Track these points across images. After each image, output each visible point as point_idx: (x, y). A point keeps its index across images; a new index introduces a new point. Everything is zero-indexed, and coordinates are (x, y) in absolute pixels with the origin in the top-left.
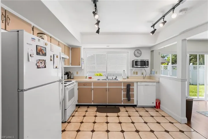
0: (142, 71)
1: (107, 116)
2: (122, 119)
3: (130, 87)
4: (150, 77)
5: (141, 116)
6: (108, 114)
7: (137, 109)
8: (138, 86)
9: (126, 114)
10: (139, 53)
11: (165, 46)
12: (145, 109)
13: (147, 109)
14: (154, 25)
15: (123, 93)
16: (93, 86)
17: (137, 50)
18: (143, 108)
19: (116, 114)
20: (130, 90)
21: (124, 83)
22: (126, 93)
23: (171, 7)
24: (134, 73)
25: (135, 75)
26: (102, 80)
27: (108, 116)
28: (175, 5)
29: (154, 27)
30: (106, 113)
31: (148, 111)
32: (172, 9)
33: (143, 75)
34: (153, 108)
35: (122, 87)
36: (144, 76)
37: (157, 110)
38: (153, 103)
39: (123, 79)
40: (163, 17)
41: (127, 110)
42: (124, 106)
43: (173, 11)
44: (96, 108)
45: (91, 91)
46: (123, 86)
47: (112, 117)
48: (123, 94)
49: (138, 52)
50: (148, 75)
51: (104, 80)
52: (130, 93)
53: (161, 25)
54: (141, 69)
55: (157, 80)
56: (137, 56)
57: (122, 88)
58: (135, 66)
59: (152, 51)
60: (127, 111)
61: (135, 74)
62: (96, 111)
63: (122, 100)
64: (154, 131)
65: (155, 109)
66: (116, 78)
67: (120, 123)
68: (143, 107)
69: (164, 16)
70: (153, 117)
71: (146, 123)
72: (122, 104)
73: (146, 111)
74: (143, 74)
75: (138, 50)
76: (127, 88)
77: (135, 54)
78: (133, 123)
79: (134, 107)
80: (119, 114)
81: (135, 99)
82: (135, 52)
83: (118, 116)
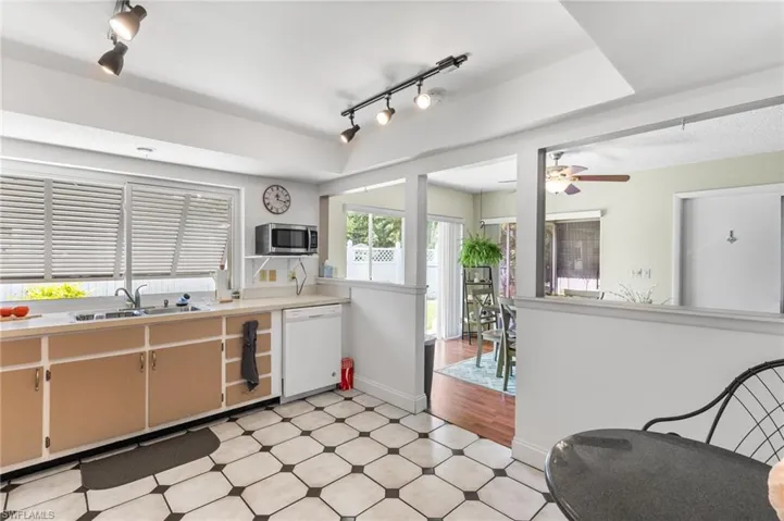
0: (292, 269)
1: (161, 489)
2: (238, 474)
3: (258, 332)
4: (318, 289)
5: (306, 433)
6: (164, 477)
7: (284, 411)
8: (287, 325)
9: (251, 445)
10: (282, 198)
11: (368, 188)
12: (312, 401)
13: (318, 402)
14: (352, 111)
15: (228, 361)
16: (51, 357)
17: (275, 188)
18: (303, 403)
19: (204, 463)
20: (257, 342)
21: (230, 318)
22: (237, 359)
23: (415, 73)
24: (263, 273)
25: (268, 284)
26: (108, 316)
27: (165, 488)
28: (427, 70)
29: (352, 118)
30: (152, 477)
31: (321, 409)
32: (416, 79)
33: (294, 283)
34: (332, 391)
35: (224, 338)
36: (300, 283)
37: (347, 394)
38: (333, 375)
39: (222, 302)
40: (387, 96)
41: (249, 428)
42: (231, 416)
43: (419, 85)
44: (78, 473)
45: (37, 384)
46: (228, 333)
47: (189, 483)
48: (227, 365)
49: (277, 196)
50: (311, 281)
51: (119, 315)
52: (257, 355)
53: (382, 119)
54: (289, 260)
55: (344, 295)
56: (274, 210)
57: (224, 341)
58: (274, 249)
59: (325, 198)
60: (248, 433)
61: (268, 278)
62: (83, 490)
63: (224, 391)
64: (362, 467)
65: (340, 392)
66: (188, 301)
67: (237, 491)
68: (304, 399)
69: (389, 93)
70: (342, 420)
71: (330, 450)
72: (224, 408)
73: (317, 409)
74: (294, 278)
75: (278, 187)
76: (243, 339)
77: (267, 201)
78: (287, 468)
79: (271, 409)
80: (218, 456)
81: (275, 375)
82: (267, 195)
83: (218, 468)
